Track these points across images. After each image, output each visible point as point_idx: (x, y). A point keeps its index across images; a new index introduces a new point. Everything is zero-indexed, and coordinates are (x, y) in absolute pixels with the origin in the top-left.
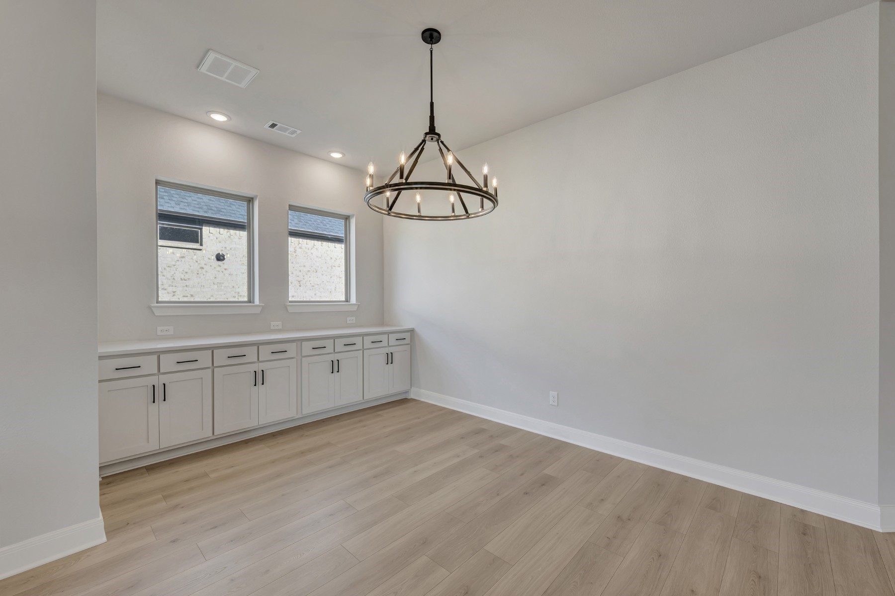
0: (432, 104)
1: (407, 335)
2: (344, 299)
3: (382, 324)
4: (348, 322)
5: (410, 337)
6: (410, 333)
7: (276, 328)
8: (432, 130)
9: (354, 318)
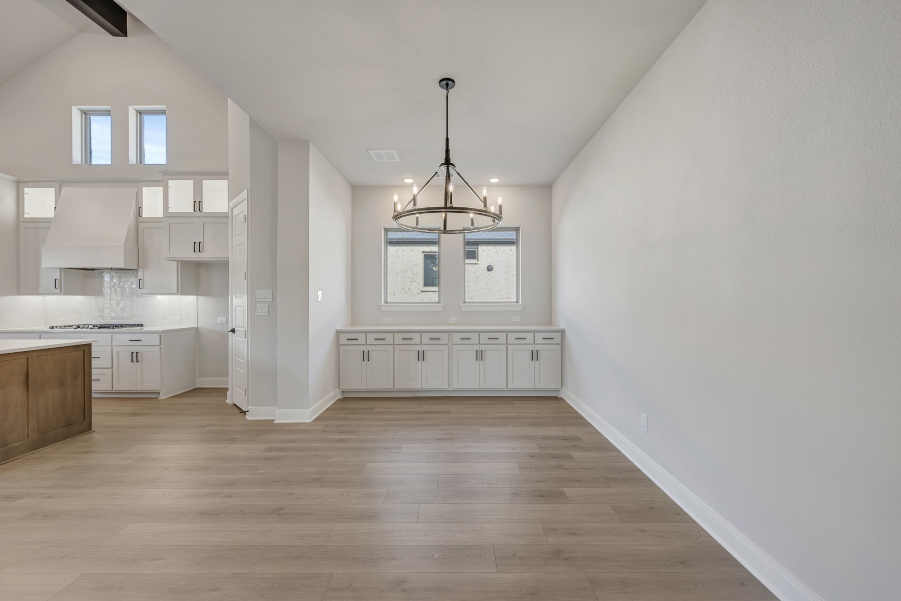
0: (447, 139)
2: (515, 301)
3: (549, 323)
4: (514, 320)
5: (559, 338)
6: (560, 334)
7: (453, 322)
9: (519, 317)
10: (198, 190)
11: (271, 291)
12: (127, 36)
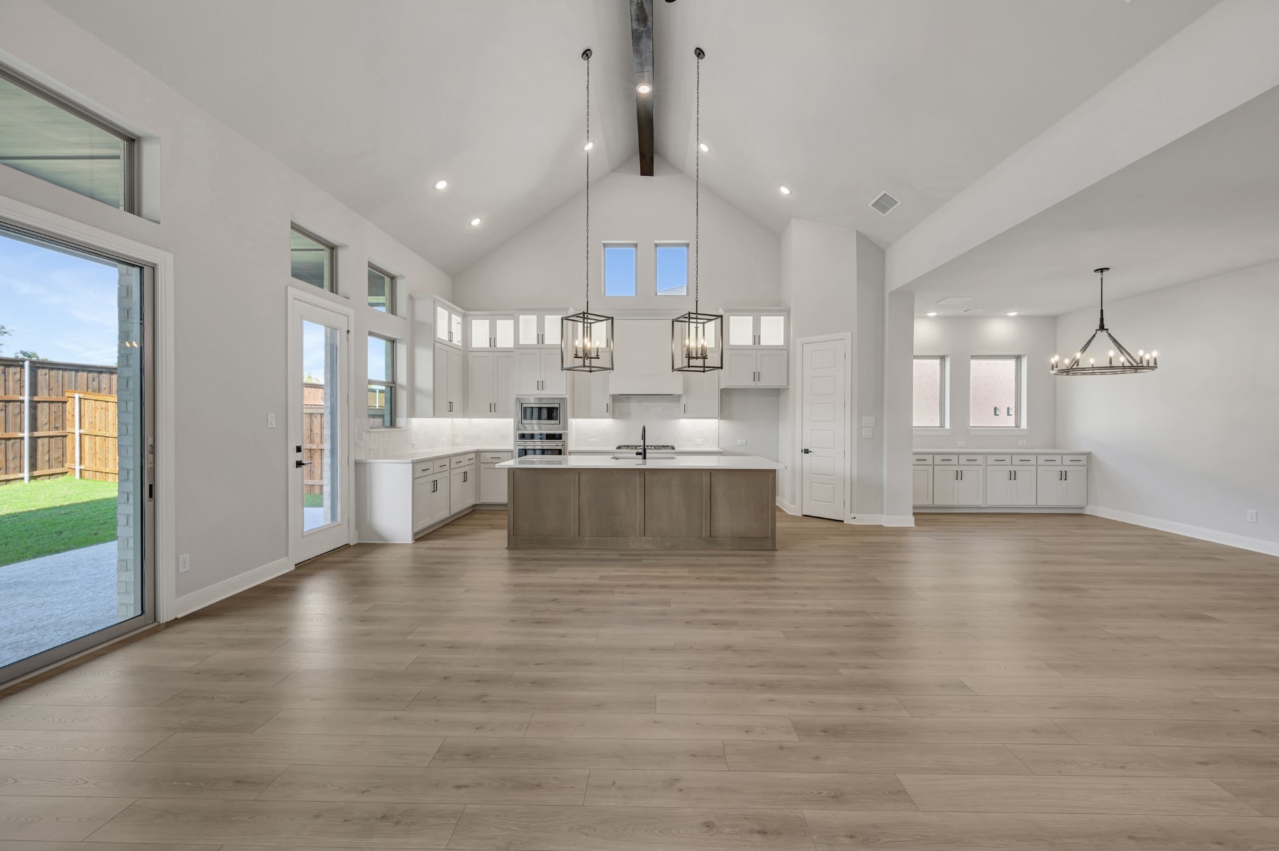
0: (1102, 311)
1: (1084, 458)
2: (1015, 426)
3: (1054, 448)
4: (1019, 444)
5: (1087, 460)
7: (961, 446)
8: (1102, 327)
9: (1025, 441)
10: (757, 326)
11: (874, 418)
12: (653, 175)
